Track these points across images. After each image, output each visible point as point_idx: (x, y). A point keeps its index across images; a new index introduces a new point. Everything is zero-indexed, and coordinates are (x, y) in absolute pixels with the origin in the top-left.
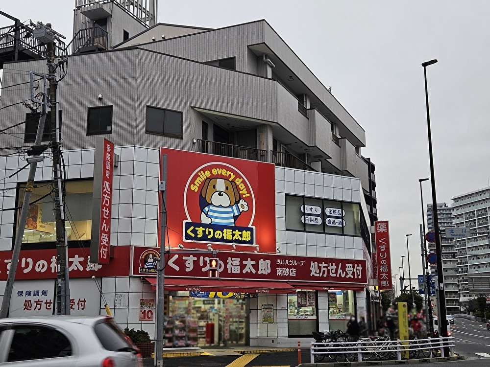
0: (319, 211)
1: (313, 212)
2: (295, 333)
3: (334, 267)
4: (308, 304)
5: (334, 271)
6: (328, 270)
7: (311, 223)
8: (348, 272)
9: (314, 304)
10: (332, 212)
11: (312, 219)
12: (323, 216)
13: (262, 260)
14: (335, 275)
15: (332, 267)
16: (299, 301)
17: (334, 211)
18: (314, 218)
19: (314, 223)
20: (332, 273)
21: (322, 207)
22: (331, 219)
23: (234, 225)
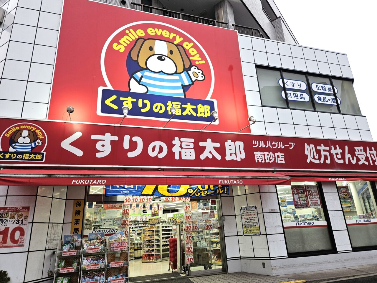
0: (304, 87)
1: (296, 87)
2: (298, 249)
3: (339, 151)
4: (310, 203)
5: (339, 156)
6: (331, 155)
7: (295, 99)
8: (360, 157)
9: (319, 203)
10: (320, 88)
11: (296, 96)
12: (310, 92)
13: (229, 141)
14: (342, 161)
15: (336, 151)
16: (296, 200)
17: (322, 87)
18: (299, 94)
19: (299, 100)
20: (338, 159)
21: (306, 82)
22: (321, 96)
23: (183, 97)
